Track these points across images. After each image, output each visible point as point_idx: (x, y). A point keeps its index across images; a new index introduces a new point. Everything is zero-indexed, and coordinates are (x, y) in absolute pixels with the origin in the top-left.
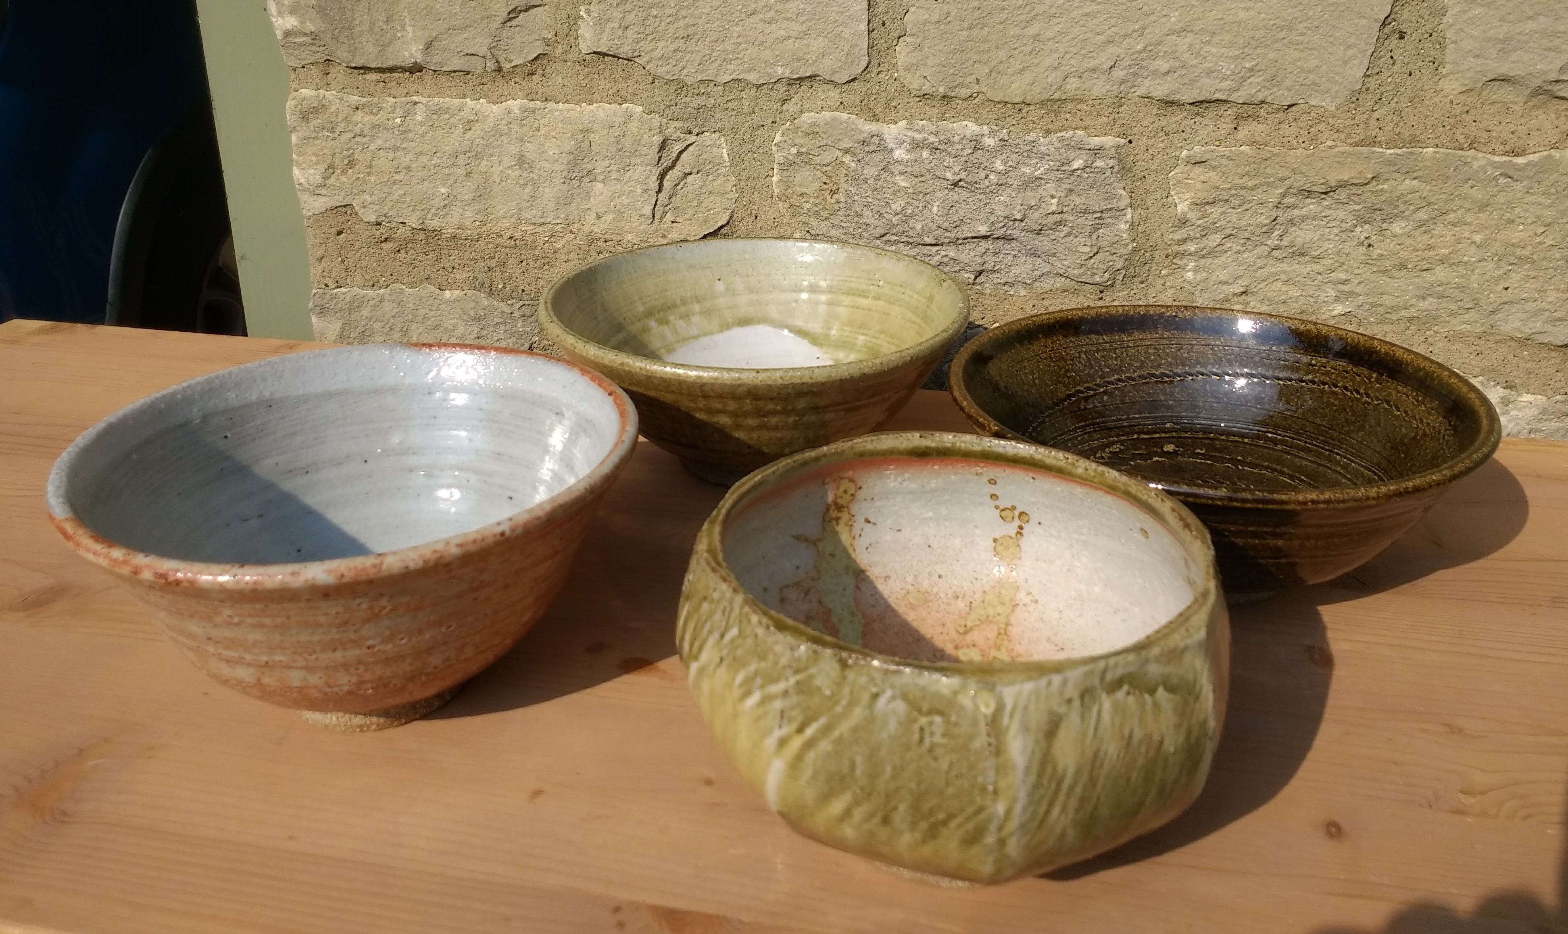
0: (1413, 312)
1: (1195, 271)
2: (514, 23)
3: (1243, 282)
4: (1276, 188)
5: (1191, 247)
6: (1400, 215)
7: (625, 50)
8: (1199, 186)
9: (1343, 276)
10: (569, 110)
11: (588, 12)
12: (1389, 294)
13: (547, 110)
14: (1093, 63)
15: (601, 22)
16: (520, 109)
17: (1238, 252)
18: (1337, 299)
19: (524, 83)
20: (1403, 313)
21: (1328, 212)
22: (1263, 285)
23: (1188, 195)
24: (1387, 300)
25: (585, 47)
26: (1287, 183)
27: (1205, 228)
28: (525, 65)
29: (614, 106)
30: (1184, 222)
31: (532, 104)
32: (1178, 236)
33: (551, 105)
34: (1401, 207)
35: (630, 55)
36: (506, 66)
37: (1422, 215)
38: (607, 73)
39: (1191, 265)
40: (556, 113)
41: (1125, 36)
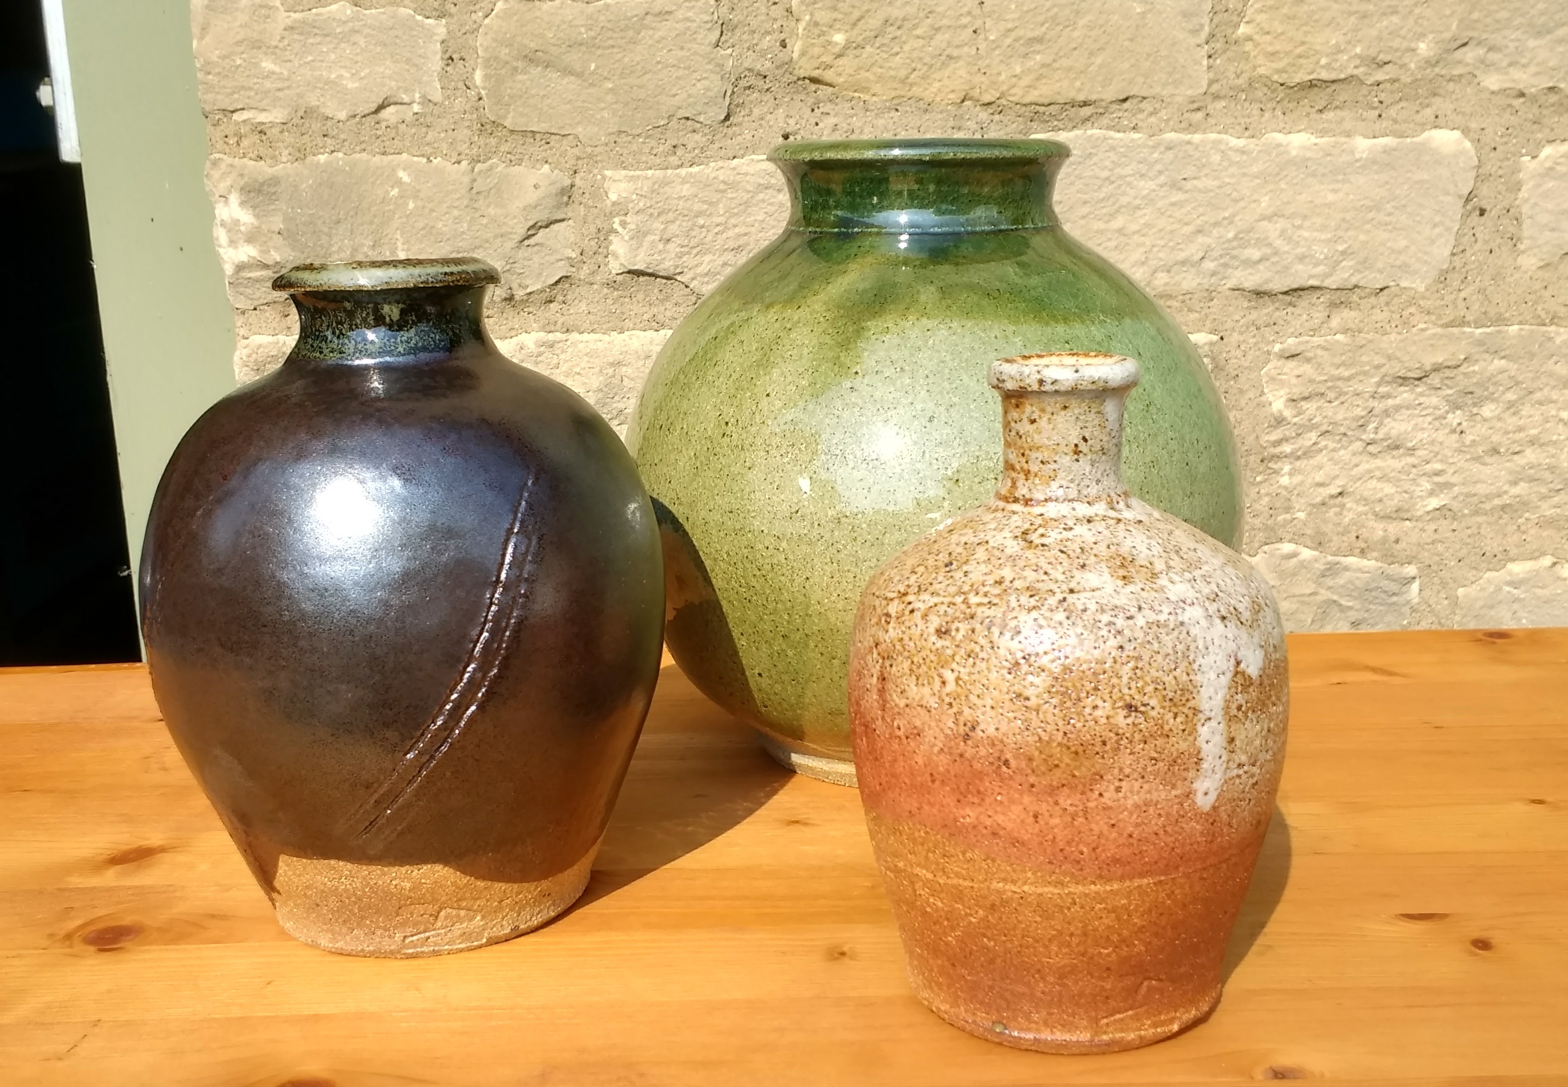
0: (1506, 500)
1: (1291, 474)
2: (532, 241)
3: (1340, 482)
4: (1372, 377)
5: (1287, 448)
6: (1491, 398)
7: (667, 266)
8: (1294, 381)
9: (1438, 466)
10: (596, 341)
11: (623, 224)
12: (1483, 482)
13: (568, 343)
14: (1181, 256)
15: (639, 235)
16: (535, 343)
17: (1334, 450)
18: (1432, 493)
19: (540, 313)
20: (1497, 502)
21: (1422, 400)
22: (1358, 484)
23: (1282, 392)
24: (1481, 489)
25: (615, 267)
26: (1383, 370)
27: (1301, 426)
28: (542, 291)
29: (650, 334)
30: (1280, 421)
31: (551, 337)
32: (1274, 437)
33: (574, 336)
34: (1491, 389)
35: (671, 271)
36: (519, 294)
37: (1511, 396)
38: (640, 296)
39: (1287, 468)
40: (581, 346)
41: (1216, 224)
